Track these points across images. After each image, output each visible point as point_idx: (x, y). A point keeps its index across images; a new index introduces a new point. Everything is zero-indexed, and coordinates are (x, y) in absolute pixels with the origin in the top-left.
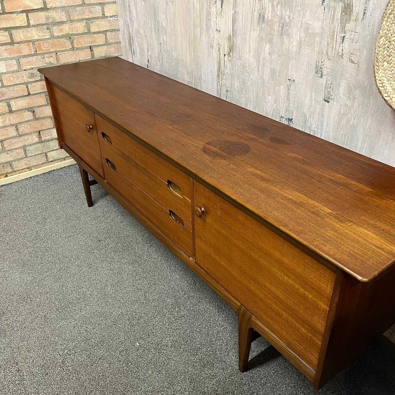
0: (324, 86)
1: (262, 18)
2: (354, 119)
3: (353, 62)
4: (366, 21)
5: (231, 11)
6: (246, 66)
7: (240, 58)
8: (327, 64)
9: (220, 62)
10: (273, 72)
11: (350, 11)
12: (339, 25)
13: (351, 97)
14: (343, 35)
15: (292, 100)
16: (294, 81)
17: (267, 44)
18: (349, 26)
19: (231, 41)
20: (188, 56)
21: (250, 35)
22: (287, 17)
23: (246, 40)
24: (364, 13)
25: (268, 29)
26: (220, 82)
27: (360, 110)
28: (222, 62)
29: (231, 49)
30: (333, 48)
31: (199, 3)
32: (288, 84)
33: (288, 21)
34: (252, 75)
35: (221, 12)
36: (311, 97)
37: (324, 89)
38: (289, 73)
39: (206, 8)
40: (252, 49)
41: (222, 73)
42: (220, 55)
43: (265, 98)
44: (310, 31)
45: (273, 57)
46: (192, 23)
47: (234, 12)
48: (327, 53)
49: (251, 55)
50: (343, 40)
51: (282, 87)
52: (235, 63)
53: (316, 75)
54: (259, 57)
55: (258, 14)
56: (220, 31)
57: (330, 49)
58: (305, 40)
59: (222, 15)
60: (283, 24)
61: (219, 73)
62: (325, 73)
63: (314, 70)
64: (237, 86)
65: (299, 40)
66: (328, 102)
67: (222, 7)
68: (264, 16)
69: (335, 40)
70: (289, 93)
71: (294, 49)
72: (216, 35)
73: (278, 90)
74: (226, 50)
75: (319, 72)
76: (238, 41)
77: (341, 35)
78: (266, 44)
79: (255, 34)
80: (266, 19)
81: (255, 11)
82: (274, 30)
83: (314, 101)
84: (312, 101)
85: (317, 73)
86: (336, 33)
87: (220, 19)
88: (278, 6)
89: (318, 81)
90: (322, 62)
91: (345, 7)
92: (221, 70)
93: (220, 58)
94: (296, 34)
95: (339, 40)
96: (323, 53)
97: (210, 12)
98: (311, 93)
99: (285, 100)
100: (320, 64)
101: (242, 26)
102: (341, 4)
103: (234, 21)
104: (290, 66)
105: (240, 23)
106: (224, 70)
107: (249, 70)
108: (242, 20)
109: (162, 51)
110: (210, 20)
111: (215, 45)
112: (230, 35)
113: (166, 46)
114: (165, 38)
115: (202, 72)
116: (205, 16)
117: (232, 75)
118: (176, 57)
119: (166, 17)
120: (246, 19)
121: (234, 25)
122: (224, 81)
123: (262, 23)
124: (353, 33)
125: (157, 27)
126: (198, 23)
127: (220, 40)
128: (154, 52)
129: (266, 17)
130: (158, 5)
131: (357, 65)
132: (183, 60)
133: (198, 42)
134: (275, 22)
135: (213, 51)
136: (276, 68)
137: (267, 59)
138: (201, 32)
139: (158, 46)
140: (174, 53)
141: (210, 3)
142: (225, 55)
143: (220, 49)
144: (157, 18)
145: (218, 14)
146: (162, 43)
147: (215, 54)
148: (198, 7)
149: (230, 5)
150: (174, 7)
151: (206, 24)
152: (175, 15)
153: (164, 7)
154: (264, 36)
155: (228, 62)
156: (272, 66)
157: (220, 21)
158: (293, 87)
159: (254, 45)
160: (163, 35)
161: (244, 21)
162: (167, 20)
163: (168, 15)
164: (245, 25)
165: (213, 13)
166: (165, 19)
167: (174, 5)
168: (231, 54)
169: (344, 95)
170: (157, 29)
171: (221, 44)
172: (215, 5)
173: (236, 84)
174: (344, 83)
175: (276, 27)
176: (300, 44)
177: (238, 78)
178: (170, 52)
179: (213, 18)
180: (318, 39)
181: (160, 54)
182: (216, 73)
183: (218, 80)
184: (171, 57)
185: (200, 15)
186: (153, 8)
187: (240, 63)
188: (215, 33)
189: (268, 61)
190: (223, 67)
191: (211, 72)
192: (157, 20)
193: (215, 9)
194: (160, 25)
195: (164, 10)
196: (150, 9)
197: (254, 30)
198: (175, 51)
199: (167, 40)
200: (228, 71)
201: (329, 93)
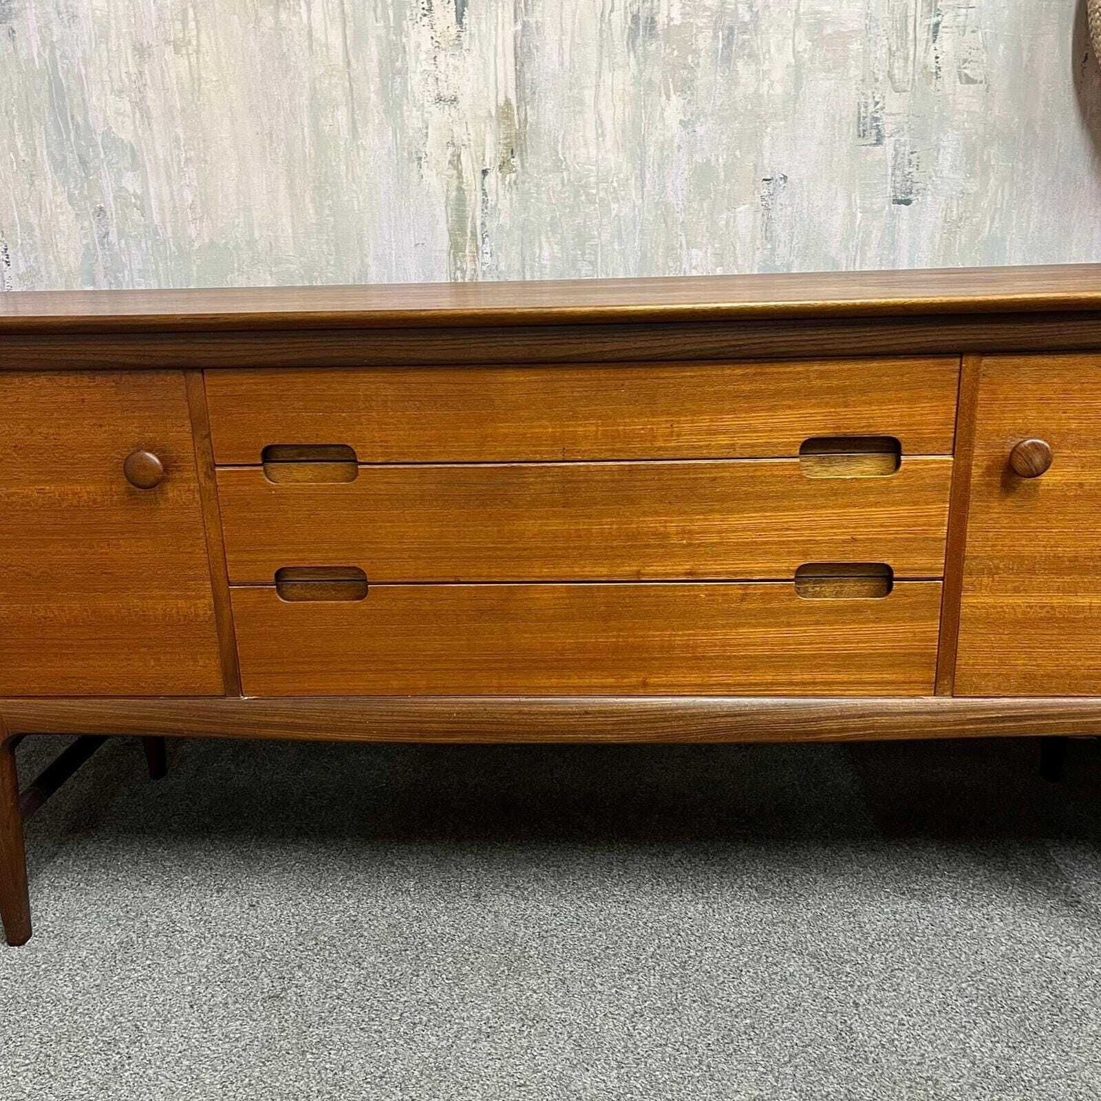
0: (890, 163)
1: (643, 26)
2: (992, 222)
3: (970, 81)
5: (507, 26)
6: (585, 186)
7: (558, 166)
8: (894, 103)
9: (461, 201)
10: (703, 175)
13: (977, 167)
14: (935, 20)
15: (783, 236)
16: (785, 177)
17: (673, 97)
19: (511, 120)
20: (286, 221)
21: (597, 86)
22: (742, 8)
23: (581, 102)
25: (671, 53)
26: (469, 266)
27: (1006, 192)
28: (474, 199)
29: (514, 147)
30: (906, 59)
31: (339, 24)
32: (764, 192)
33: (747, 18)
34: (614, 206)
35: (459, 36)
36: (850, 206)
37: (890, 171)
38: (766, 161)
39: (378, 37)
40: (609, 126)
41: (474, 234)
42: (460, 176)
44: (828, 30)
45: (701, 130)
46: (304, 100)
47: (519, 27)
48: (890, 76)
49: (609, 143)
50: (936, 32)
51: (742, 208)
52: (538, 185)
53: (861, 141)
54: (642, 145)
55: (629, 20)
56: (455, 99)
57: (899, 64)
58: (812, 60)
59: (466, 46)
60: (731, 29)
61: (459, 239)
62: (887, 129)
63: (854, 131)
64: (553, 258)
65: (793, 61)
66: (908, 202)
67: (460, 21)
68: (652, 18)
69: (911, 37)
70: (770, 218)
71: (779, 89)
72: (438, 115)
73: (727, 225)
74: (491, 156)
75: (870, 131)
76: (547, 115)
77: (927, 22)
78: (668, 97)
79: (619, 80)
80: (659, 27)
81: (612, 11)
82: (696, 52)
83: (859, 215)
84: (854, 215)
85: (862, 135)
86: (911, 20)
87: (451, 61)
89: (869, 158)
90: (877, 103)
92: (469, 225)
93: (459, 189)
94: (780, 49)
95: (923, 35)
96: (877, 80)
97: (404, 48)
98: (849, 197)
99: (758, 242)
100: (871, 108)
101: (562, 64)
103: (522, 55)
104: (767, 140)
105: (549, 58)
106: (483, 224)
107: (602, 194)
108: (561, 47)
109: (113, 238)
110: (403, 72)
111: (433, 149)
112: (508, 103)
113: (136, 215)
114: (131, 183)
115: (367, 260)
116: (374, 64)
117: (523, 228)
118: (211, 241)
119: (140, 105)
120: (577, 40)
121: (525, 69)
122: (487, 258)
123: (644, 42)
124: (963, 11)
125: (72, 152)
126: (338, 94)
127: (456, 129)
128: (51, 257)
129: (661, 19)
130: (79, 69)
131: (982, 87)
132: (251, 243)
133: (342, 157)
134: (700, 30)
135: (425, 171)
136: (713, 159)
137: (677, 140)
138: (354, 122)
139: (86, 224)
140: (192, 231)
141: (400, 17)
142: (485, 172)
143: (459, 156)
144: (73, 118)
145: (443, 46)
146: (111, 206)
147: (434, 181)
148: (335, 39)
149: (500, 11)
150: (193, 59)
151: (384, 90)
152: (199, 86)
153: (124, 70)
154: (657, 76)
155: (501, 192)
156: (698, 158)
157: (456, 68)
158: (782, 198)
159: (619, 110)
160: (119, 175)
161: (567, 50)
162: (146, 114)
163: (150, 94)
164: (572, 60)
165: (419, 46)
166: (134, 113)
167: (188, 55)
168: (516, 161)
169: (954, 168)
170: (72, 159)
171: (465, 138)
172: (425, 20)
173: (546, 253)
174: (950, 142)
175: (704, 42)
176: (798, 71)
177: (554, 232)
178: (169, 230)
179: (418, 68)
180: (855, 46)
181: (100, 253)
182: (444, 241)
183: (456, 264)
184: (173, 248)
185: (349, 64)
186: (46, 86)
187: (558, 181)
188: (433, 109)
189: (679, 147)
190: (478, 213)
191: (416, 245)
192: (77, 127)
193: (427, 32)
194: (99, 139)
195: (126, 80)
196: (20, 95)
197: (612, 70)
198: (201, 219)
199: (148, 190)
200: (504, 219)
201: (907, 178)
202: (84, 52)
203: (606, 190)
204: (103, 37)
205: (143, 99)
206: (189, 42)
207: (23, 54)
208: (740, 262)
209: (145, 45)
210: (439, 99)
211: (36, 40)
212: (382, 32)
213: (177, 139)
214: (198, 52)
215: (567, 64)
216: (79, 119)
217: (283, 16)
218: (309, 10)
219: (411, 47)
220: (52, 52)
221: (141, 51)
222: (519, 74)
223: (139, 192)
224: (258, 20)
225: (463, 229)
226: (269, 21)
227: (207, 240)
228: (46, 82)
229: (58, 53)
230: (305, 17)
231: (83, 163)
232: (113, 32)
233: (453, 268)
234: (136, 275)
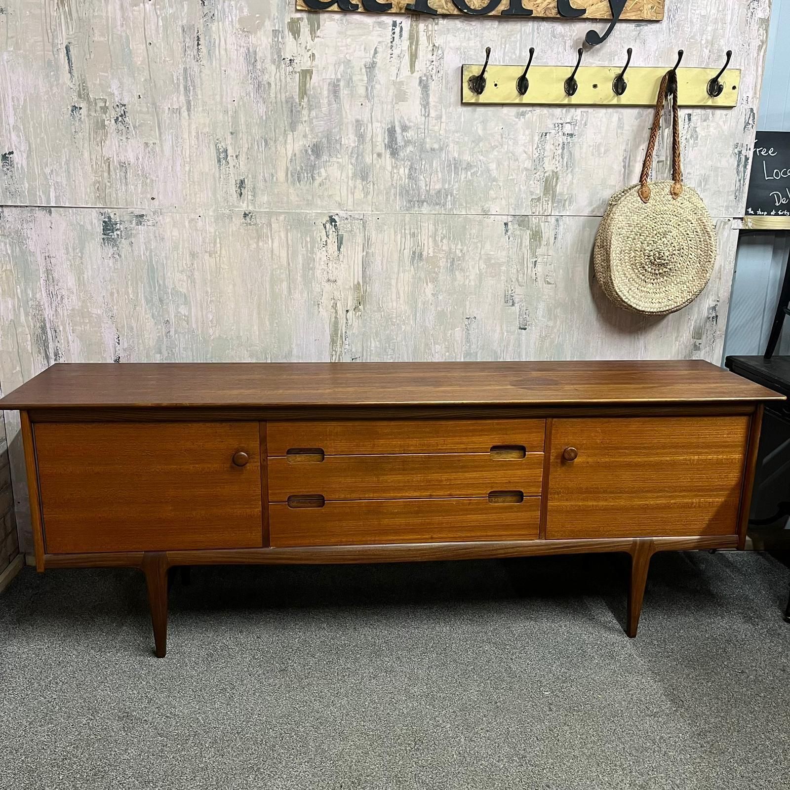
0: (518, 314)
1: (417, 256)
2: (559, 337)
3: (549, 283)
4: (559, 245)
5: (359, 253)
6: (391, 318)
7: (379, 309)
8: (519, 291)
9: (336, 323)
10: (441, 315)
11: (539, 238)
12: (529, 251)
13: (552, 317)
14: (535, 260)
15: (474, 341)
16: (475, 317)
17: (429, 284)
18: (539, 251)
19: (360, 290)
20: (256, 328)
21: (397, 279)
22: (458, 252)
23: (390, 284)
24: (555, 238)
25: (429, 267)
26: (338, 349)
27: (564, 326)
28: (342, 322)
29: (360, 301)
30: (524, 274)
31: (286, 249)
32: (466, 323)
33: (460, 255)
34: (403, 327)
35: (338, 256)
36: (501, 330)
37: (518, 317)
38: (467, 311)
39: (303, 255)
40: (402, 294)
41: (341, 336)
42: (336, 312)
43: (430, 349)
44: (493, 261)
45: (440, 298)
46: (268, 279)
47: (365, 254)
48: (518, 280)
49: (401, 302)
50: (535, 264)
51: (457, 329)
52: (371, 317)
53: (506, 304)
54: (416, 302)
55: (411, 253)
56: (336, 281)
57: (521, 275)
58: (486, 272)
59: (341, 260)
60: (453, 259)
61: (335, 338)
62: (516, 300)
63: (503, 300)
64: (376, 347)
65: (478, 272)
66: (525, 329)
67: (339, 250)
68: (421, 253)
69: (526, 265)
70: (469, 333)
71: (473, 283)
72: (328, 287)
73: (451, 335)
74: (350, 304)
75: (510, 300)
76: (376, 288)
77: (532, 260)
78: (427, 284)
79: (407, 276)
80: (424, 257)
81: (404, 249)
82: (439, 267)
83: (505, 333)
84: (503, 334)
85: (506, 302)
86: (525, 260)
87: (335, 265)
88: (444, 241)
89: (509, 311)
90: (512, 290)
91: (533, 234)
92: (340, 332)
93: (336, 318)
94: (473, 268)
95: (530, 265)
96: (512, 281)
97: (314, 259)
98: (501, 326)
99: (464, 343)
100: (510, 292)
101: (382, 269)
102: (528, 232)
103: (365, 265)
104: (468, 303)
105: (377, 266)
106: (346, 332)
107: (398, 322)
108: (382, 262)
109: (172, 333)
110: (313, 269)
111: (325, 301)
112: (358, 283)
113: (185, 323)
114: (183, 310)
115: (292, 346)
116: (301, 265)
117: (363, 334)
118: (219, 335)
119: (191, 277)
120: (389, 260)
121: (367, 270)
122: (347, 347)
123: (418, 262)
124: (546, 257)
125: (156, 296)
126: (283, 276)
127: (335, 293)
128: (141, 341)
129: (425, 254)
130: (163, 261)
131: (554, 285)
132: (239, 337)
133: (284, 302)
134: (441, 258)
135: (321, 309)
136: (445, 309)
137: (430, 301)
138: (290, 288)
139: (160, 327)
140: (211, 331)
141: (313, 247)
142: (347, 311)
143: (336, 304)
144: (158, 281)
145: (331, 259)
146: (173, 320)
147: (325, 314)
148: (284, 254)
149: (357, 247)
150: (218, 259)
151: (304, 276)
152: (220, 271)
153: (184, 262)
154: (423, 276)
155: (354, 320)
156: (439, 309)
157: (337, 268)
158: (474, 326)
159: (406, 289)
160: (178, 306)
161: (384, 263)
162: (193, 282)
163: (196, 273)
164: (387, 268)
165: (320, 259)
166: (188, 281)
167: (215, 257)
168: (361, 307)
169: (543, 317)
170: (156, 299)
171: (339, 297)
172: (324, 249)
173: (373, 345)
174: (542, 306)
175: (442, 263)
176: (480, 277)
177: (377, 337)
178: (200, 330)
179: (320, 266)
180: (503, 268)
181: (165, 340)
182: (328, 339)
183: (333, 348)
184: (201, 338)
185: (289, 264)
186: (146, 267)
187: (379, 316)
188: (326, 284)
189: (431, 304)
190: (344, 328)
191: (315, 340)
192: (160, 285)
193: (325, 253)
194: (170, 291)
195: (185, 267)
196: (133, 270)
197: (404, 272)
198: (215, 326)
199: (191, 313)
200: (355, 331)
201: (525, 319)
202: (166, 254)
203: (400, 320)
204: (176, 248)
205: (193, 275)
206: (217, 252)
207: (136, 253)
208: (456, 351)
209: (196, 252)
210: (329, 280)
211: (143, 247)
212: (305, 253)
213: (207, 292)
214: (220, 256)
215: (385, 269)
216: (161, 282)
217: (261, 244)
218: (272, 242)
219: (317, 259)
220: (151, 252)
221: (193, 255)
222: (364, 272)
223: (187, 314)
224: (249, 245)
225: (337, 334)
226: (254, 246)
227: (217, 335)
228: (146, 266)
229: (153, 254)
230: (270, 246)
231: (161, 301)
232: (181, 246)
233: (331, 350)
234: (181, 349)
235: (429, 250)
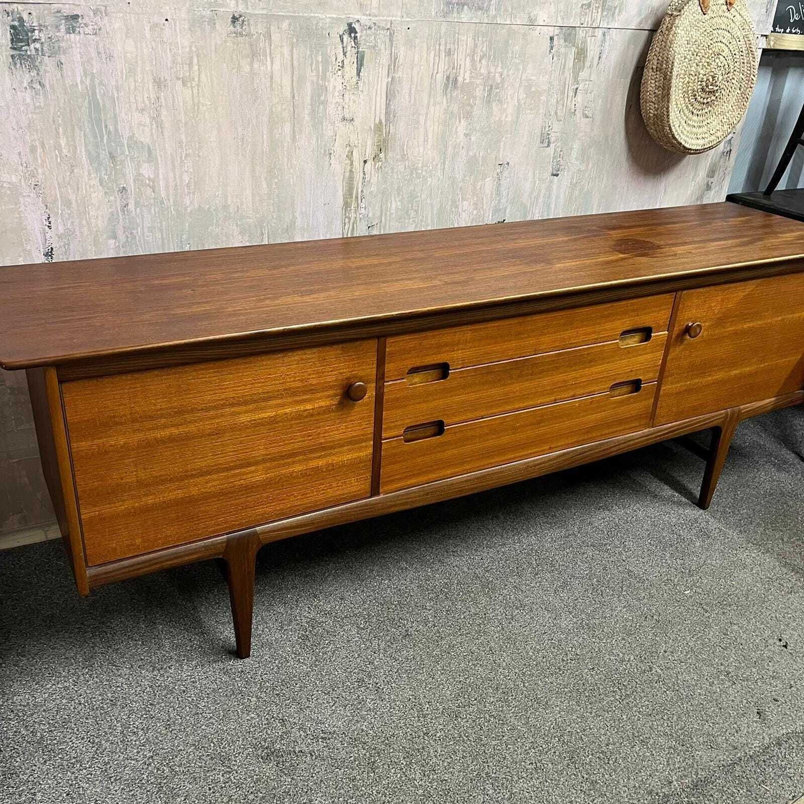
0: (552, 156)
1: (451, 82)
2: (588, 184)
3: (587, 117)
4: (601, 66)
5: (383, 78)
7: (404, 157)
8: (556, 127)
9: (351, 178)
10: (472, 162)
11: (584, 57)
12: (571, 74)
13: (585, 158)
14: (576, 86)
15: (504, 193)
16: (508, 163)
17: (462, 121)
18: (583, 75)
19: (382, 132)
20: (248, 192)
21: (427, 114)
22: (497, 75)
23: (418, 122)
24: (600, 57)
25: (464, 97)
26: (353, 215)
27: (595, 169)
28: (358, 176)
29: (382, 147)
30: (563, 105)
31: (289, 73)
32: (499, 171)
33: (499, 81)
34: (429, 179)
35: (357, 83)
36: (534, 178)
37: (552, 160)
38: (501, 155)
39: (312, 82)
40: (430, 136)
41: (357, 197)
42: (352, 164)
43: (457, 207)
44: (533, 89)
45: (473, 139)
46: (265, 119)
47: (390, 79)
48: (556, 113)
49: (429, 146)
50: (576, 93)
51: (488, 179)
52: (393, 169)
53: (541, 145)
54: (446, 147)
55: (445, 78)
56: (352, 120)
57: (560, 107)
58: (525, 104)
59: (360, 89)
60: (491, 86)
61: (349, 200)
62: (552, 140)
63: (539, 140)
64: (397, 209)
65: (517, 104)
66: (557, 175)
67: (358, 74)
68: (456, 78)
69: (566, 95)
70: (500, 184)
71: (509, 119)
72: (343, 129)
73: (480, 188)
74: (370, 152)
75: (545, 140)
76: (400, 129)
77: (573, 87)
78: (460, 122)
79: (437, 111)
80: (459, 84)
81: (437, 73)
82: (475, 98)
83: (537, 182)
84: (535, 182)
85: (542, 142)
86: (567, 86)
87: (352, 97)
88: (483, 62)
89: (544, 154)
90: (549, 126)
91: (578, 52)
92: (355, 192)
93: (351, 171)
94: (512, 98)
95: (571, 94)
96: (550, 115)
97: (326, 88)
98: (534, 173)
99: (494, 197)
100: (547, 129)
101: (410, 102)
102: (574, 49)
103: (390, 95)
104: (502, 144)
105: (404, 97)
106: (362, 191)
107: (424, 173)
108: (410, 92)
109: (131, 206)
110: (325, 103)
111: (339, 149)
112: (380, 122)
113: (149, 191)
114: (147, 171)
115: (295, 214)
116: (309, 98)
117: (383, 193)
118: (199, 206)
119: (156, 119)
120: (419, 88)
121: (391, 103)
122: (363, 211)
123: (451, 91)
124: (588, 82)
125: (105, 150)
126: (286, 114)
127: (352, 136)
128: (84, 222)
129: (460, 79)
130: (113, 93)
131: (591, 119)
132: (226, 207)
133: (285, 153)
134: (477, 86)
135: (332, 161)
136: (477, 154)
137: (462, 144)
138: (294, 132)
139: (112, 198)
140: (187, 201)
141: (325, 71)
142: (365, 162)
143: (352, 152)
144: (106, 127)
145: (348, 88)
146: (131, 187)
147: (338, 167)
148: (287, 82)
149: (380, 69)
150: (195, 91)
151: (313, 112)
152: (198, 108)
153: (146, 95)
154: (456, 110)
155: (373, 172)
156: (471, 153)
157: (354, 102)
158: (506, 174)
159: (436, 127)
160: (139, 165)
161: (413, 92)
162: (160, 125)
163: (164, 112)
164: (415, 99)
165: (335, 87)
166: (152, 125)
167: (192, 87)
168: (382, 155)
169: (577, 159)
170: (104, 155)
171: (356, 142)
172: (340, 73)
173: (394, 206)
174: (576, 146)
175: (479, 92)
176: (519, 109)
177: (399, 194)
178: (171, 200)
179: (334, 99)
180: (543, 98)
181: (121, 217)
182: (341, 201)
183: (345, 215)
184: (173, 212)
185: (294, 97)
186: (86, 103)
187: (403, 166)
188: (340, 125)
189: (463, 147)
190: (360, 185)
191: (325, 204)
192: (109, 133)
193: (340, 80)
194: (125, 142)
195: (147, 102)
196: (65, 109)
197: (435, 105)
198: (194, 193)
199: (158, 174)
200: (373, 189)
201: (558, 163)
202: (117, 81)
203: (426, 171)
204: (132, 71)
205: (159, 115)
206: (193, 79)
207: (68, 82)
208: (484, 208)
209: (162, 79)
210: (344, 119)
211: (79, 71)
212: (315, 79)
213: (181, 142)
214: (198, 86)
215: (412, 102)
216: (111, 128)
217: (256, 66)
218: (272, 63)
219: (330, 88)
220: (92, 80)
221: (159, 83)
222: (388, 106)
223: (152, 176)
224: (239, 67)
225: (351, 195)
226: (247, 68)
227: (197, 206)
228: (87, 101)
229: (97, 82)
230: (269, 68)
231: (112, 157)
232: (139, 69)
233: (344, 217)
234: (146, 230)
235: (465, 76)
